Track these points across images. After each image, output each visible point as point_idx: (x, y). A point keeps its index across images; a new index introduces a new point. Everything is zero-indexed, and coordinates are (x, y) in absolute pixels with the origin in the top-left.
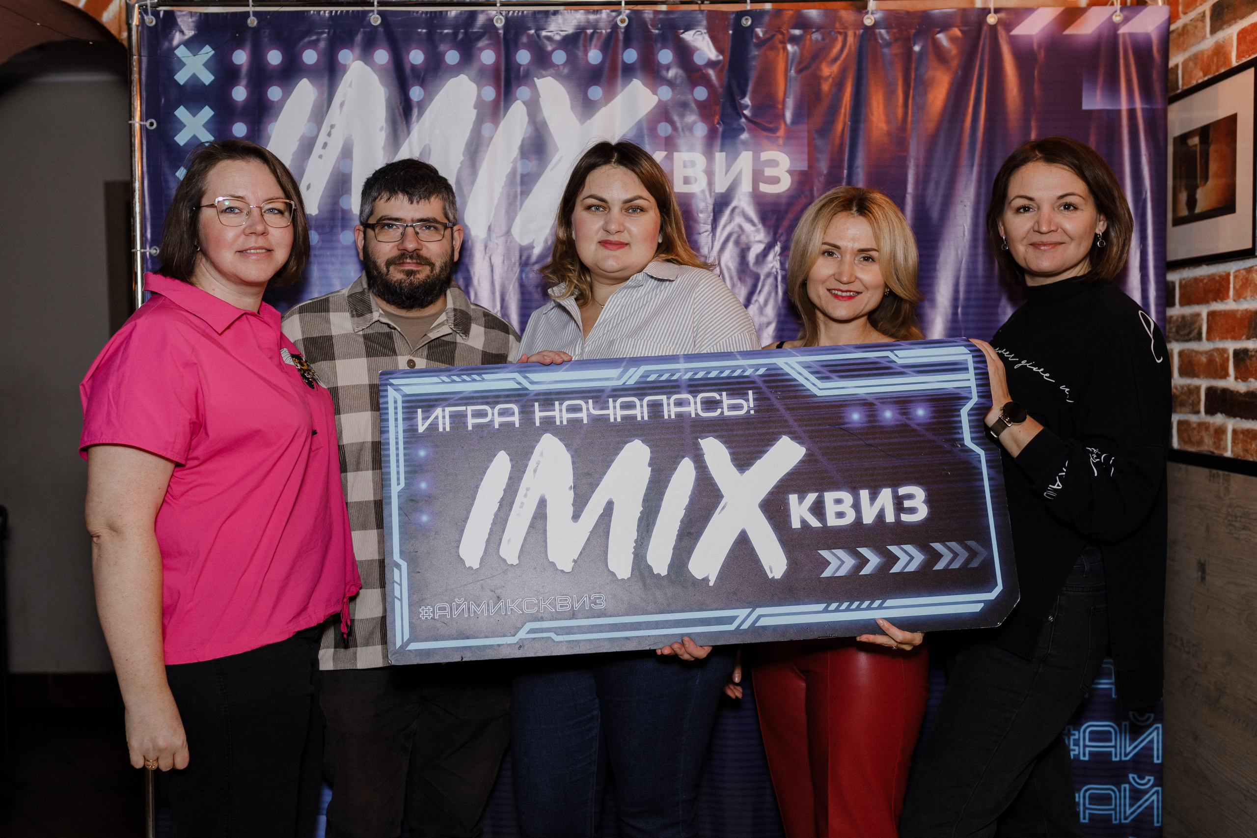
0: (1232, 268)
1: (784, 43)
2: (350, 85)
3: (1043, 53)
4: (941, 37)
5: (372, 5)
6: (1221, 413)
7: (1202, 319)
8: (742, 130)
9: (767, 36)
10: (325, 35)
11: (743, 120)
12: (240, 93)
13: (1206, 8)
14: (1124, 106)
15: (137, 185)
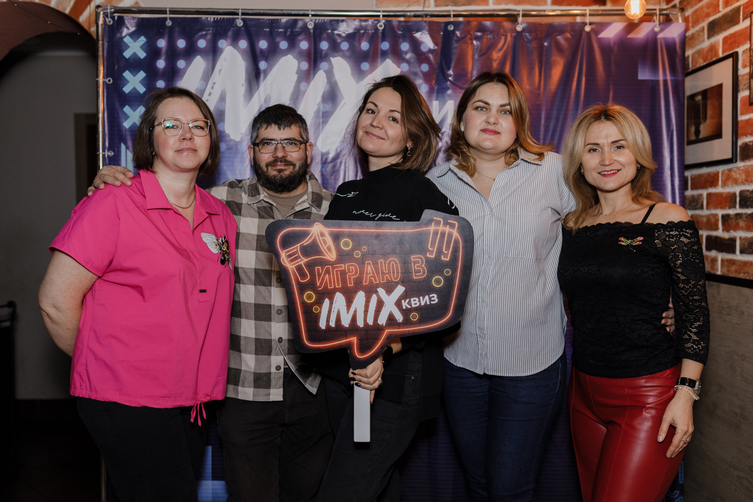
0: (720, 169)
1: (471, 40)
2: (225, 60)
3: (616, 47)
4: (559, 37)
5: (238, 14)
6: (715, 249)
7: (703, 198)
8: (448, 89)
9: (463, 36)
10: (210, 32)
11: (449, 83)
12: (161, 64)
13: (705, 24)
14: (661, 78)
15: (101, 115)
